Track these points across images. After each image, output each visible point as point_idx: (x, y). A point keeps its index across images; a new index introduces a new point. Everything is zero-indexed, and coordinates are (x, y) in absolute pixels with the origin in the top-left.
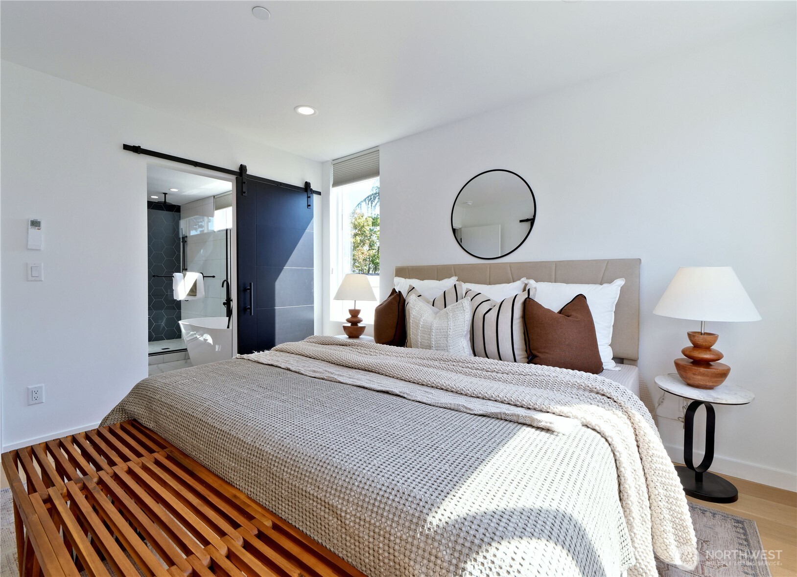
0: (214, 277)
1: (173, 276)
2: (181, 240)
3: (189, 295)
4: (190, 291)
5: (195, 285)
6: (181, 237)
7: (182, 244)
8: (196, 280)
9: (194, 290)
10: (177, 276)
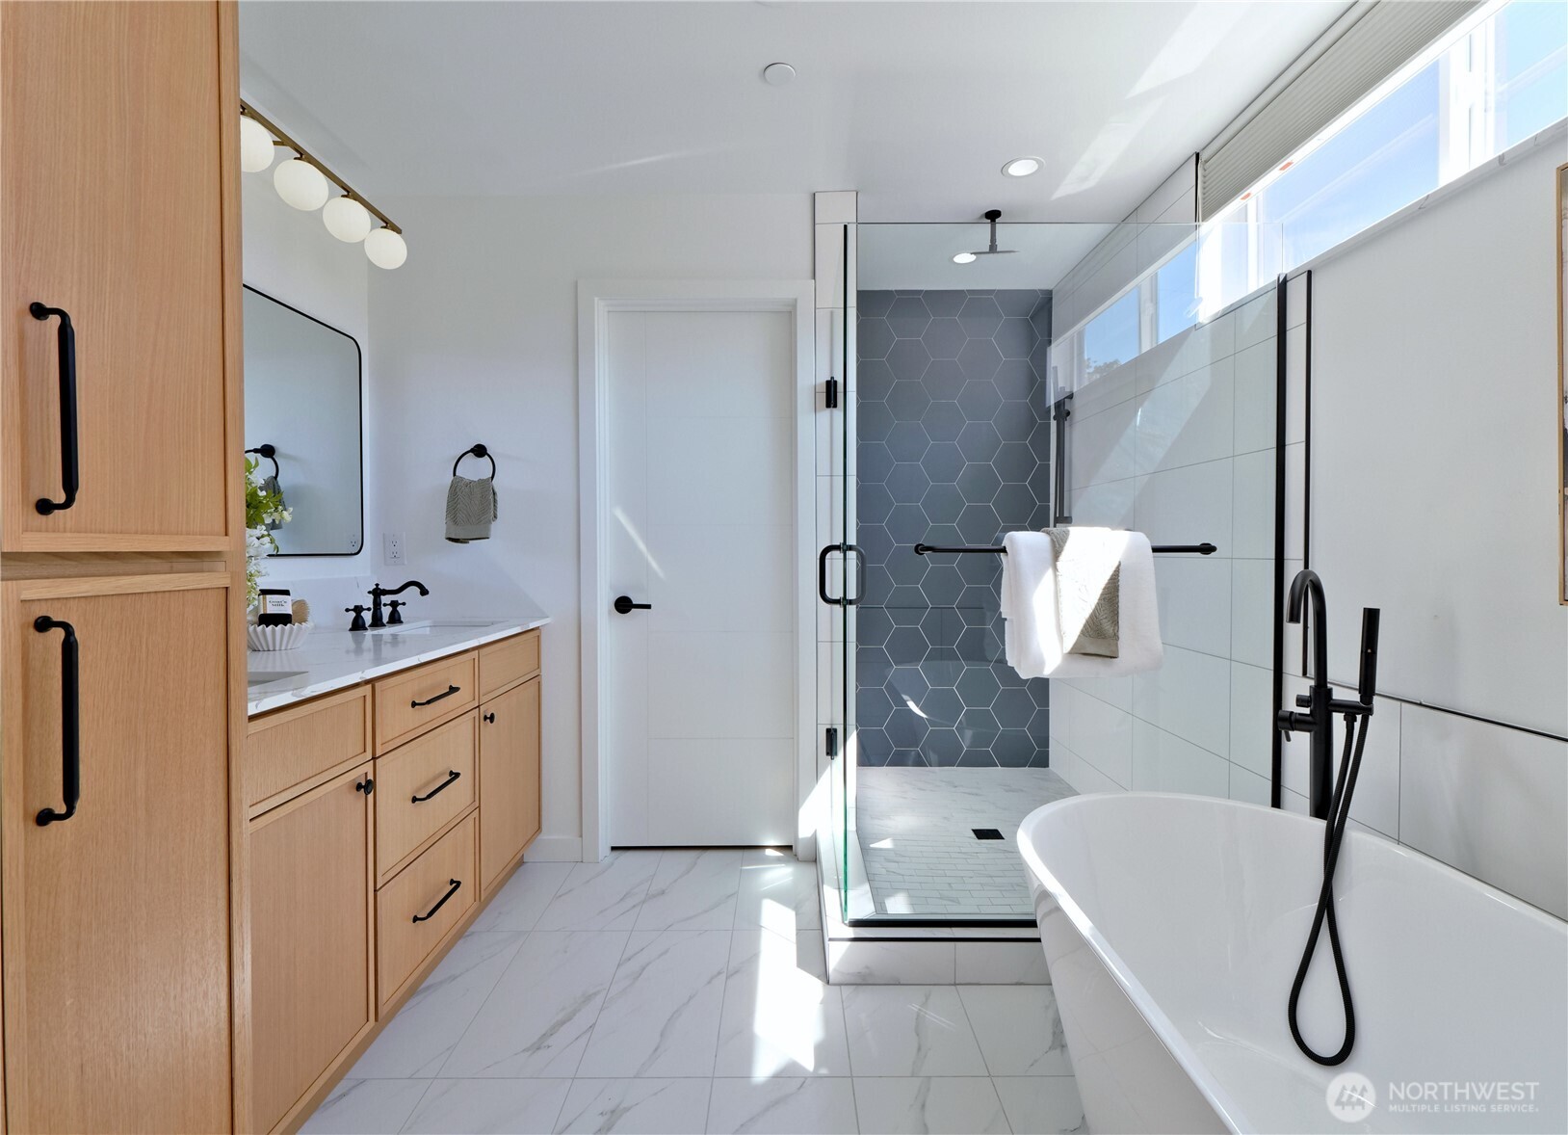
0: (1207, 549)
1: (1004, 550)
2: (1053, 413)
3: (1079, 652)
4: (1085, 632)
5: (1111, 595)
6: (1052, 403)
7: (1053, 424)
8: (1120, 565)
9: (1107, 627)
10: (1025, 543)
